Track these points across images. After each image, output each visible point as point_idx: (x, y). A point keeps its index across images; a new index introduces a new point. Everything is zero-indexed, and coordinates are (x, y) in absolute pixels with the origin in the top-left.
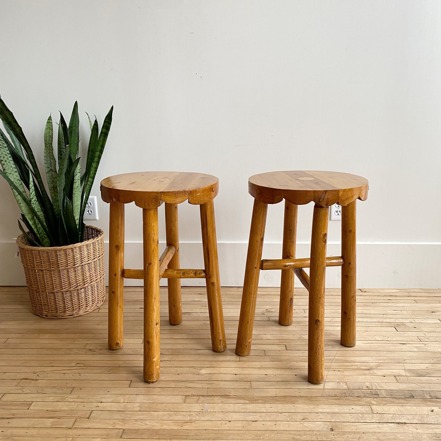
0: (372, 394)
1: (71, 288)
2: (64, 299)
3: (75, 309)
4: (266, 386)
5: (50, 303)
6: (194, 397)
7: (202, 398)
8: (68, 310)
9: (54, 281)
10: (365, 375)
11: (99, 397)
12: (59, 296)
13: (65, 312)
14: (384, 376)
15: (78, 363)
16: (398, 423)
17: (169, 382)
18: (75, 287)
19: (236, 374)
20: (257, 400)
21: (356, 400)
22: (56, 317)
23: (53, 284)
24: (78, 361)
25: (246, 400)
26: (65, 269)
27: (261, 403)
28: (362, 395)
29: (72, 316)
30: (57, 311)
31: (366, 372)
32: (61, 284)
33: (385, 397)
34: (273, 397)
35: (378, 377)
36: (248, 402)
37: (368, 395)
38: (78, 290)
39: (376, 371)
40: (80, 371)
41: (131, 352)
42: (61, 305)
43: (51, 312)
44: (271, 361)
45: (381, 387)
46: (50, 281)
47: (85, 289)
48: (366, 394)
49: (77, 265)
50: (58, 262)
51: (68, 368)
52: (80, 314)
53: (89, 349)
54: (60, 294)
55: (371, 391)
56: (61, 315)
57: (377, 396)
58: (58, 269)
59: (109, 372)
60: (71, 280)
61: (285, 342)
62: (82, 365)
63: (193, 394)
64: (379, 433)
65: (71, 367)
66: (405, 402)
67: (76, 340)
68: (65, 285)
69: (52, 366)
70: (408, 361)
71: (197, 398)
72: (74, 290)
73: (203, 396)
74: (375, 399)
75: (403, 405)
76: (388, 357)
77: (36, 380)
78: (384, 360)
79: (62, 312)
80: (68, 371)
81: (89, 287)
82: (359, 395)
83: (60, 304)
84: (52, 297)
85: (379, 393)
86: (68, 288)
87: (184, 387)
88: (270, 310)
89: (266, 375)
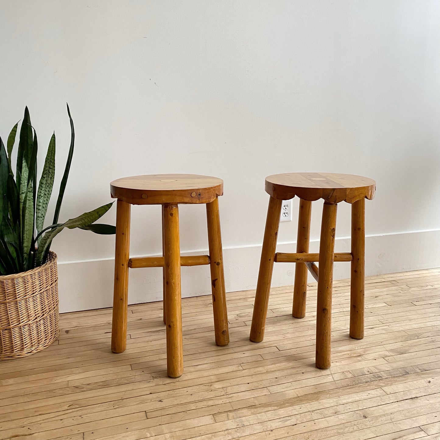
0: (376, 377)
1: (29, 321)
2: (21, 335)
3: (34, 345)
4: (283, 389)
5: (4, 341)
6: (222, 415)
7: (230, 413)
8: (25, 347)
9: (9, 315)
10: (360, 361)
11: (120, 437)
12: (16, 332)
13: (22, 349)
14: (375, 360)
15: (71, 404)
16: (412, 398)
17: (187, 404)
18: (34, 319)
19: (248, 383)
20: (284, 404)
21: (367, 385)
22: (12, 357)
23: (8, 318)
24: (69, 403)
25: (273, 406)
26: (23, 299)
27: (288, 406)
28: (369, 380)
29: (31, 353)
30: (13, 350)
31: (359, 358)
32: (19, 317)
33: (388, 378)
34: (296, 398)
35: (370, 361)
36: (276, 408)
37: (373, 379)
38: (37, 322)
39: (366, 356)
40: (80, 413)
41: (126, 381)
42: (18, 343)
43: (5, 352)
44: (272, 364)
45: (378, 369)
46: (5, 316)
47: (44, 320)
48: (371, 378)
49: (36, 293)
50: (15, 291)
51: (64, 413)
52: (39, 349)
53: (74, 387)
54: (17, 329)
55: (373, 375)
56: (18, 355)
57: (380, 378)
58: (15, 300)
59: (114, 408)
60: (29, 312)
61: (274, 344)
62: (77, 406)
63: (220, 411)
64: (403, 410)
65: (65, 410)
66: (404, 379)
67: (52, 379)
68: (24, 318)
69: (40, 415)
70: (385, 343)
71: (225, 414)
72: (33, 323)
73: (230, 411)
74: (381, 381)
75: (405, 382)
76: (367, 342)
77: (30, 434)
78: (367, 345)
79: (18, 350)
80: (65, 416)
81: (48, 317)
82: (367, 381)
83: (17, 341)
84: (7, 335)
85: (381, 375)
86: (27, 321)
87: (206, 406)
88: (241, 315)
89: (276, 378)
